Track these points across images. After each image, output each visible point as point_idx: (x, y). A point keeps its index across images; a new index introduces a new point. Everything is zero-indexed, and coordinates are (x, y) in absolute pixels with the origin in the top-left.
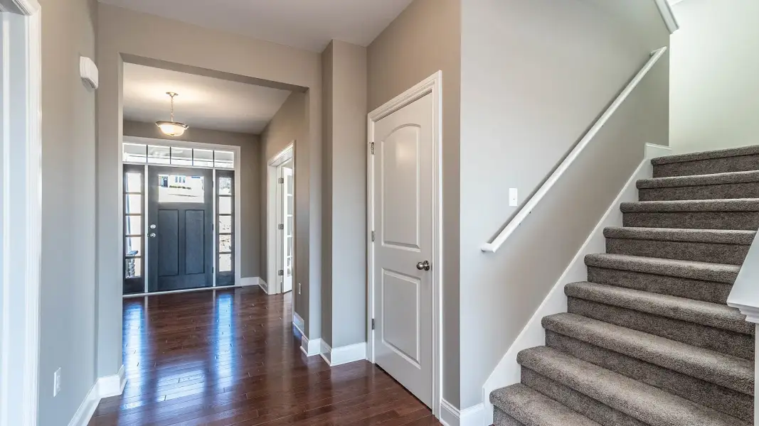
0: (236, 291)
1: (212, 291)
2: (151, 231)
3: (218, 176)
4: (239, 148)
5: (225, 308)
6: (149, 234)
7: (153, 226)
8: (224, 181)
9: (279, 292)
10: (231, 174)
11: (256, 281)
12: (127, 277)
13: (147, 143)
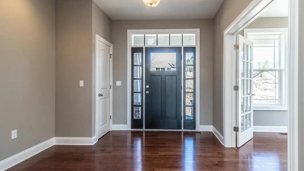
0: (197, 134)
1: (181, 132)
2: (147, 89)
3: (185, 52)
4: (198, 30)
5: (189, 146)
6: (145, 92)
7: (148, 87)
8: (189, 56)
9: (235, 146)
10: (193, 49)
11: (210, 128)
12: (135, 118)
13: (145, 34)
